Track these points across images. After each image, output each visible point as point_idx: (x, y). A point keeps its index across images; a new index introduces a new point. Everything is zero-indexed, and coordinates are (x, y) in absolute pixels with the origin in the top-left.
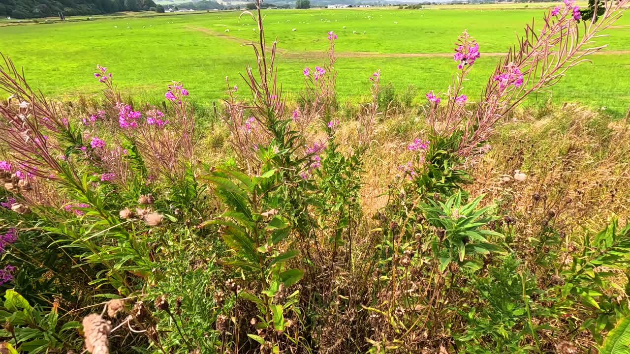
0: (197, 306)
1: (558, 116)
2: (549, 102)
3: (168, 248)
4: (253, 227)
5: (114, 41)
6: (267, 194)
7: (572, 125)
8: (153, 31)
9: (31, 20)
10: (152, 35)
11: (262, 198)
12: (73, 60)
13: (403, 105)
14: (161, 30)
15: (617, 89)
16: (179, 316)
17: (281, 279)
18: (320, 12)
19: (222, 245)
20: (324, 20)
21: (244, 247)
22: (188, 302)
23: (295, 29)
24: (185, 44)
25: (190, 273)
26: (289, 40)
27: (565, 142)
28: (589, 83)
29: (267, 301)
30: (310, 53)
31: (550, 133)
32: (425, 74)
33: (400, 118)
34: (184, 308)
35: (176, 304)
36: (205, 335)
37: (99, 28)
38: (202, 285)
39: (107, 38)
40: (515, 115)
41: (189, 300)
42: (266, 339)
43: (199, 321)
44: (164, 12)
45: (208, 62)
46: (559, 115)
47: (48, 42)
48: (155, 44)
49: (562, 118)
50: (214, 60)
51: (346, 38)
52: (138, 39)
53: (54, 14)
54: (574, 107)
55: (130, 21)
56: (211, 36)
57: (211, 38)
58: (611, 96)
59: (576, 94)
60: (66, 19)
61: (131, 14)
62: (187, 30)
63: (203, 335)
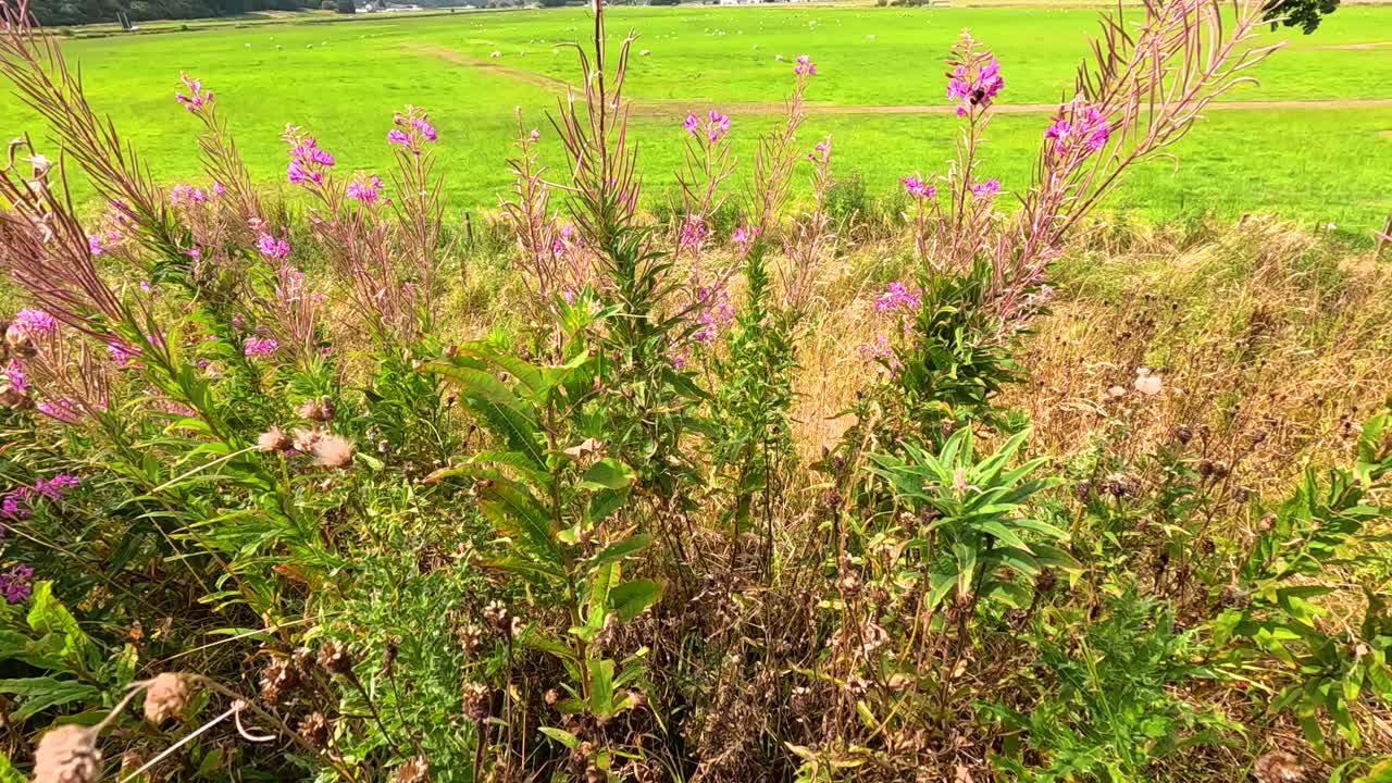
0: (433, 657)
1: (1229, 244)
2: (1209, 213)
3: (367, 522)
4: (547, 483)
5: (242, 77)
6: (579, 407)
7: (1259, 264)
8: (330, 54)
9: (56, 31)
10: (328, 65)
11: (568, 417)
12: (152, 120)
13: (887, 219)
14: (346, 52)
15: (1360, 185)
16: (392, 679)
17: (612, 601)
18: (703, 14)
19: (485, 523)
20: (711, 31)
21: (529, 528)
22: (411, 650)
23: (646, 51)
24: (400, 83)
25: (417, 581)
26: (635, 75)
27: (1244, 301)
28: (1297, 171)
29: (582, 651)
30: (680, 105)
31: (1211, 280)
32: (935, 151)
33: (881, 249)
34: (402, 661)
35: (386, 653)
36: (450, 721)
37: (211, 48)
38: (442, 611)
39: (225, 70)
40: (1134, 243)
41: (414, 644)
42: (581, 737)
43: (436, 691)
44: (354, 12)
45: (456, 125)
46: (1230, 240)
47: (96, 80)
48: (335, 84)
49: (1239, 249)
50: (467, 120)
51: (760, 70)
52: (300, 74)
53: (108, 15)
54: (1263, 223)
55: (279, 32)
56: (460, 65)
57: (459, 70)
58: (1344, 201)
59: (1270, 197)
60: (134, 28)
61: (279, 15)
62: (407, 53)
63: (446, 721)
